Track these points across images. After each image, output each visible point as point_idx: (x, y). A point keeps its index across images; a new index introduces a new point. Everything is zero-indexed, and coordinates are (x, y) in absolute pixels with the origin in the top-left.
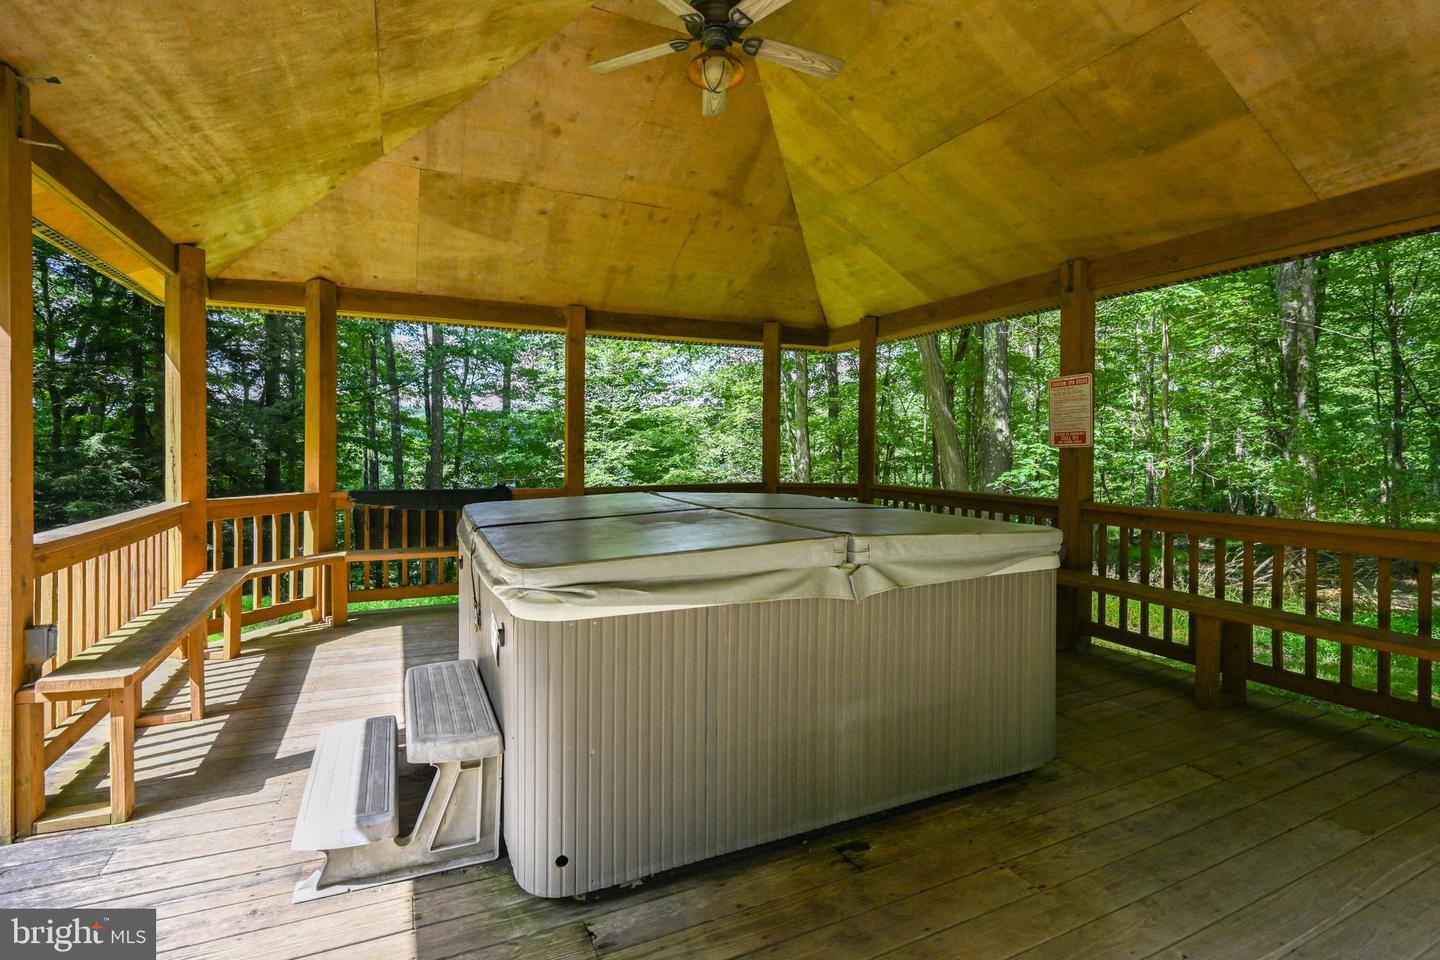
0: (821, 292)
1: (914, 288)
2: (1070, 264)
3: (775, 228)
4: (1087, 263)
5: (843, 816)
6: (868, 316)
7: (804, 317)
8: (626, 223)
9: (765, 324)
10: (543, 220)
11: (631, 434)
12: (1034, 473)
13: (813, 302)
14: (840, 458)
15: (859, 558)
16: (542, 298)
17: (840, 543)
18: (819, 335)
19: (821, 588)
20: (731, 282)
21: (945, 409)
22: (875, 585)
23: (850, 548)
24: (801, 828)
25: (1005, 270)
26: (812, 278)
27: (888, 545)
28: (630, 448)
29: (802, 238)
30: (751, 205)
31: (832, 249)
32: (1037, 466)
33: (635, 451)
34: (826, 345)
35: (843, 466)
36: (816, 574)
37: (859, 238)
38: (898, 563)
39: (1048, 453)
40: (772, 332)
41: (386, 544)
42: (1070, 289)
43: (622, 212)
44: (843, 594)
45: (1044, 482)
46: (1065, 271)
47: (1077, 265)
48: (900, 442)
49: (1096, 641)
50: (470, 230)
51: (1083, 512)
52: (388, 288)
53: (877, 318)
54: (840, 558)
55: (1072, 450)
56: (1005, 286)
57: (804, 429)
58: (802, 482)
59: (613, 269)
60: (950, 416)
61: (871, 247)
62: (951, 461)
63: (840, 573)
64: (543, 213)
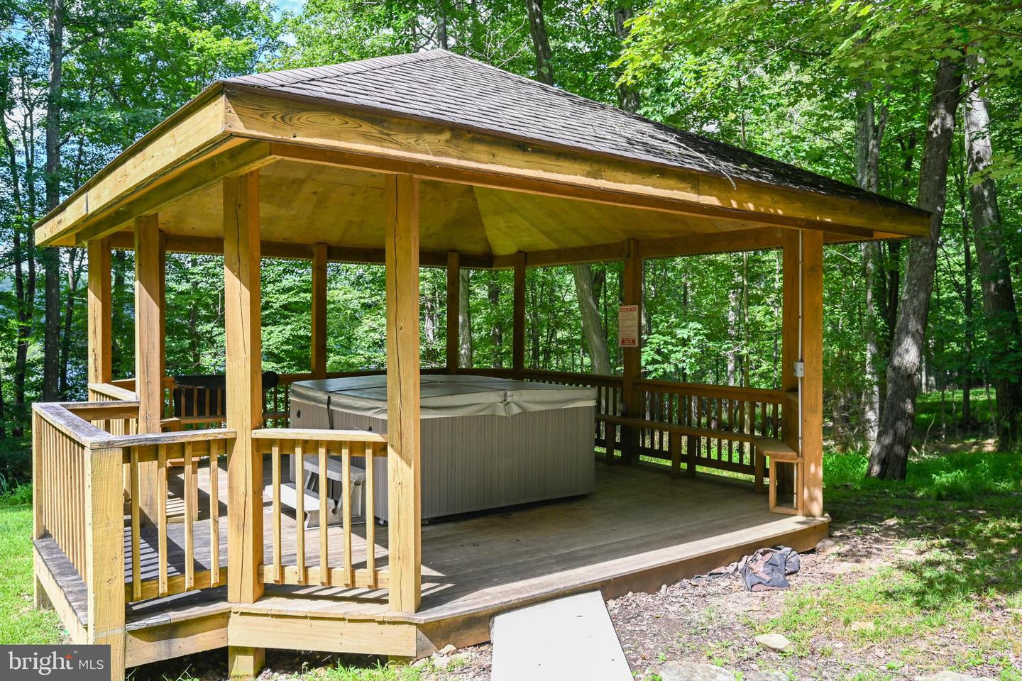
0: (488, 233)
1: (548, 240)
2: (629, 240)
3: (460, 199)
4: (637, 241)
5: (503, 505)
6: (520, 252)
7: (476, 248)
8: (366, 198)
9: (449, 253)
10: (315, 197)
11: (288, 317)
12: (650, 359)
13: (482, 239)
14: (500, 342)
15: (509, 399)
16: (298, 239)
17: (502, 393)
18: (486, 260)
19: (494, 411)
20: (428, 229)
21: (591, 301)
22: (515, 410)
23: (505, 396)
24: (486, 507)
25: (599, 239)
26: (483, 226)
27: (521, 394)
28: (287, 333)
29: (476, 204)
30: (445, 188)
31: (496, 213)
32: (652, 353)
33: (294, 336)
34: (491, 267)
35: (504, 350)
36: (492, 405)
37: (513, 210)
38: (524, 401)
39: (662, 342)
40: (453, 259)
41: (207, 413)
42: (629, 256)
43: (365, 192)
44: (503, 414)
45: (656, 366)
46: (626, 244)
47: (632, 242)
48: (559, 325)
49: (644, 458)
50: (266, 203)
51: (635, 384)
52: (198, 234)
53: (526, 253)
54: (501, 399)
55: (629, 348)
56: (599, 246)
57: (466, 315)
58: (464, 367)
59: (351, 223)
60: (595, 307)
61: (521, 216)
62: (596, 347)
63: (502, 405)
64: (315, 193)
